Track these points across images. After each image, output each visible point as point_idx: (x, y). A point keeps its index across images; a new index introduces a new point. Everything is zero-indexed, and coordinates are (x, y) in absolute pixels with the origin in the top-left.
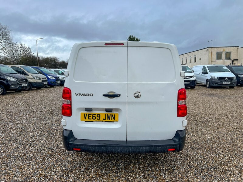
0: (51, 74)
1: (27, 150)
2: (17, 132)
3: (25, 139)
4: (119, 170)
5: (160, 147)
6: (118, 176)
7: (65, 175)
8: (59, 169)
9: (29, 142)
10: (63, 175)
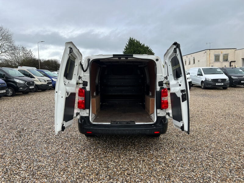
0: (55, 76)
1: (48, 138)
2: (36, 125)
3: (44, 130)
4: (120, 149)
5: (149, 130)
6: (118, 153)
7: (80, 152)
8: (75, 149)
9: (48, 132)
10: (79, 152)
